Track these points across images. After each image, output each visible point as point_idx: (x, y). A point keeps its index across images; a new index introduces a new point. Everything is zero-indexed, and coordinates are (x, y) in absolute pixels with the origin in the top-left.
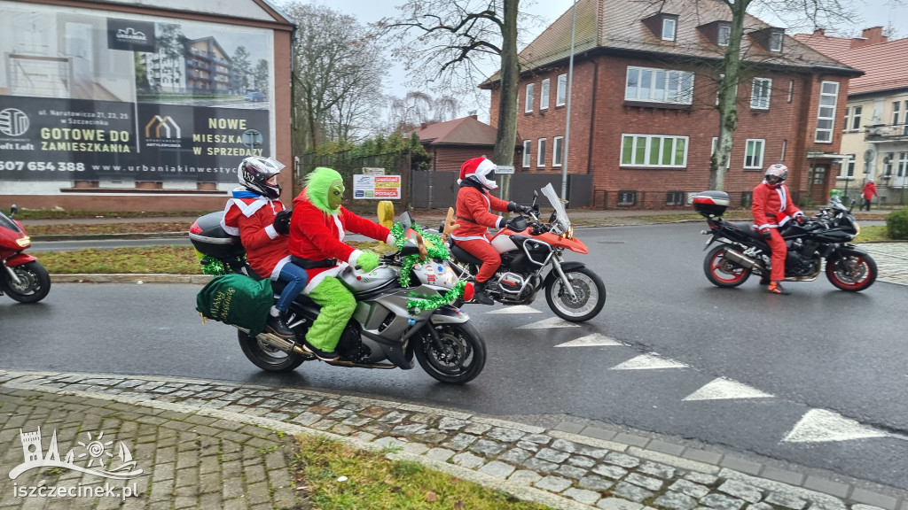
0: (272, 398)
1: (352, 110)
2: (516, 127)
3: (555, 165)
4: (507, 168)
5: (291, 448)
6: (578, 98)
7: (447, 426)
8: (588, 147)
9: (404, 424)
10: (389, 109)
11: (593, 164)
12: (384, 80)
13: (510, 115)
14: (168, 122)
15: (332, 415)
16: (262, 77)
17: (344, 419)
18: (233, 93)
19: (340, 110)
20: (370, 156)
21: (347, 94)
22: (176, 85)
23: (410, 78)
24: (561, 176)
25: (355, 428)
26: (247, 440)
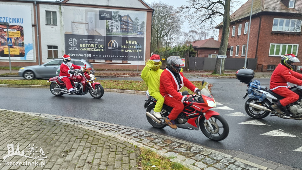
0: (135, 133)
1: (171, 37)
2: (228, 41)
3: (242, 55)
4: (224, 56)
5: (138, 152)
6: (253, 30)
7: (194, 150)
8: (256, 49)
9: (178, 148)
10: (183, 36)
11: (257, 55)
12: (182, 26)
13: (226, 37)
14: (114, 42)
15: (154, 141)
16: (142, 27)
17: (158, 143)
18: (134, 32)
19: (167, 37)
20: (175, 52)
21: (169, 32)
22: (117, 30)
23: (190, 25)
24: (245, 59)
25: (161, 147)
26: (125, 147)
